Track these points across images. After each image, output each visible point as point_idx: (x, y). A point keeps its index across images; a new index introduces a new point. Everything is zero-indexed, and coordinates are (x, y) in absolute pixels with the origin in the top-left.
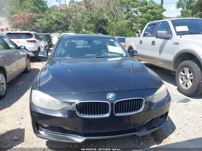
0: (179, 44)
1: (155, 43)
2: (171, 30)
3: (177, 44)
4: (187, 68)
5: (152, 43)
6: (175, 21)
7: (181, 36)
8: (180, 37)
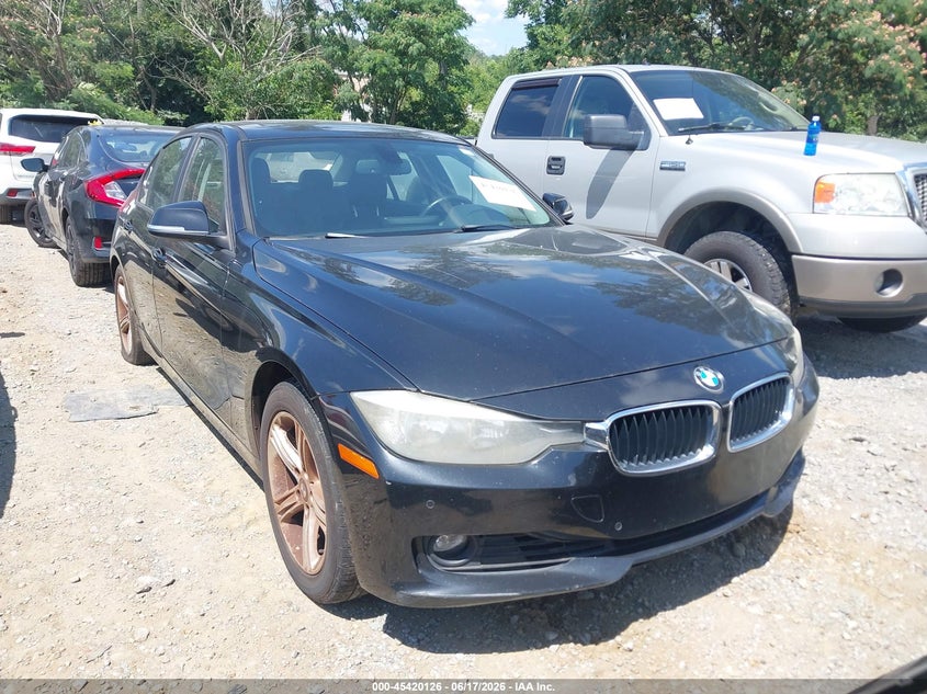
0: (683, 169)
1: (562, 166)
2: (638, 111)
3: (676, 169)
4: (724, 263)
5: (549, 167)
6: (649, 77)
7: (689, 140)
8: (687, 143)
